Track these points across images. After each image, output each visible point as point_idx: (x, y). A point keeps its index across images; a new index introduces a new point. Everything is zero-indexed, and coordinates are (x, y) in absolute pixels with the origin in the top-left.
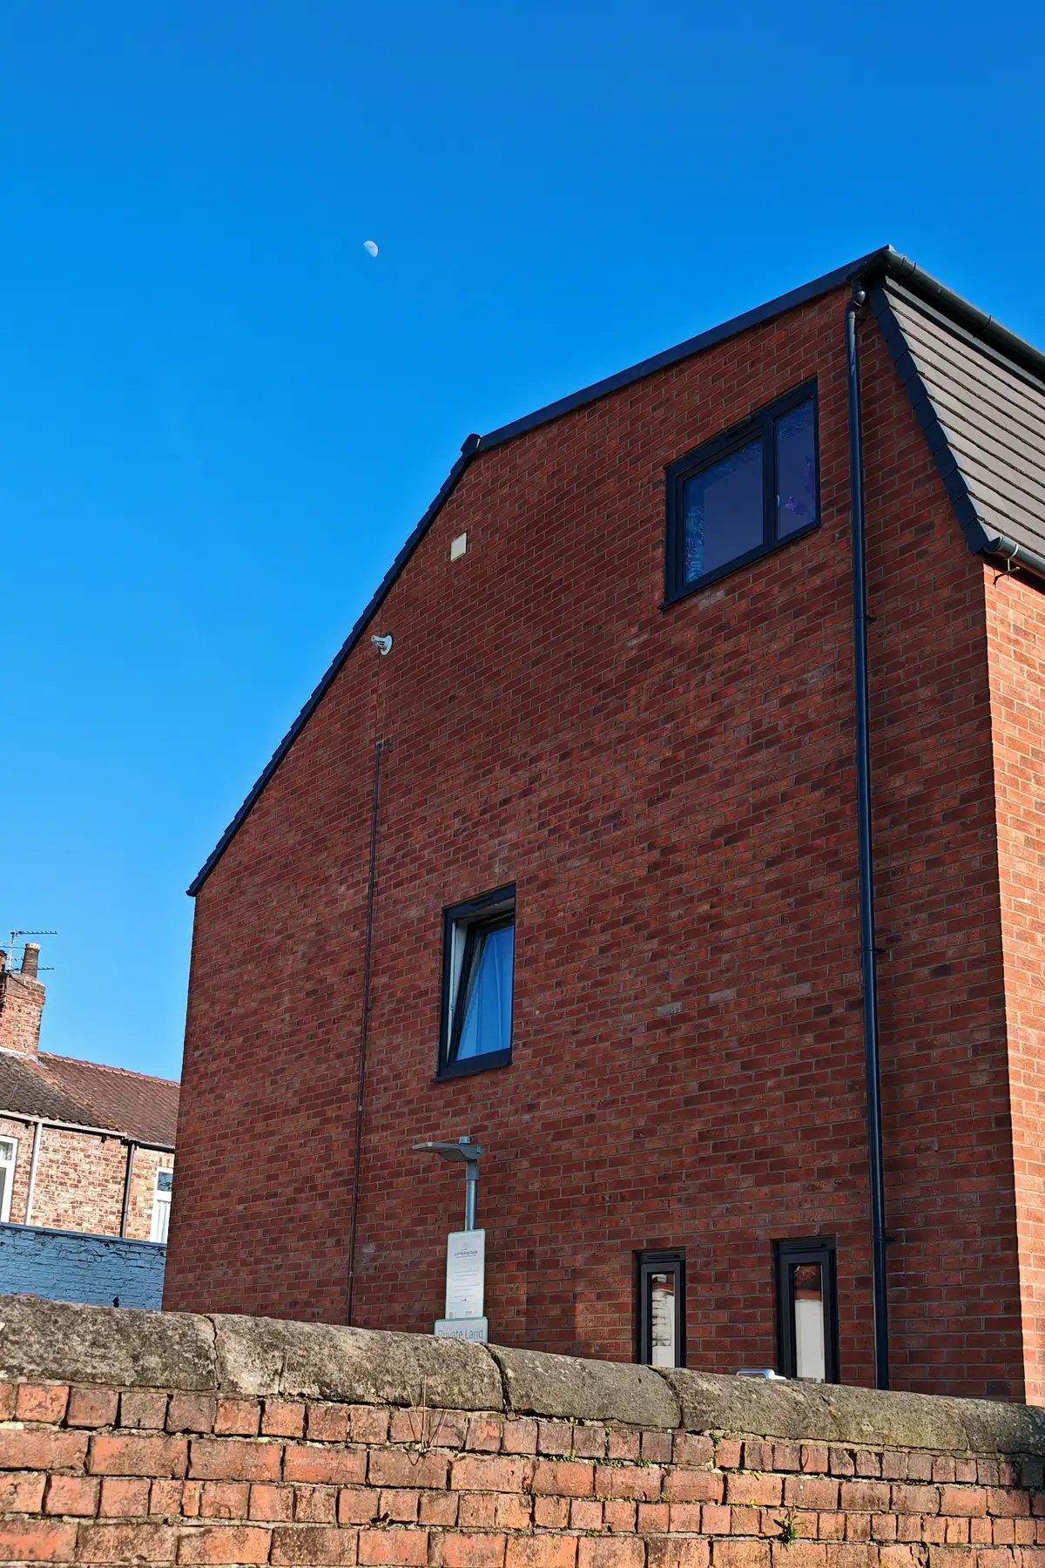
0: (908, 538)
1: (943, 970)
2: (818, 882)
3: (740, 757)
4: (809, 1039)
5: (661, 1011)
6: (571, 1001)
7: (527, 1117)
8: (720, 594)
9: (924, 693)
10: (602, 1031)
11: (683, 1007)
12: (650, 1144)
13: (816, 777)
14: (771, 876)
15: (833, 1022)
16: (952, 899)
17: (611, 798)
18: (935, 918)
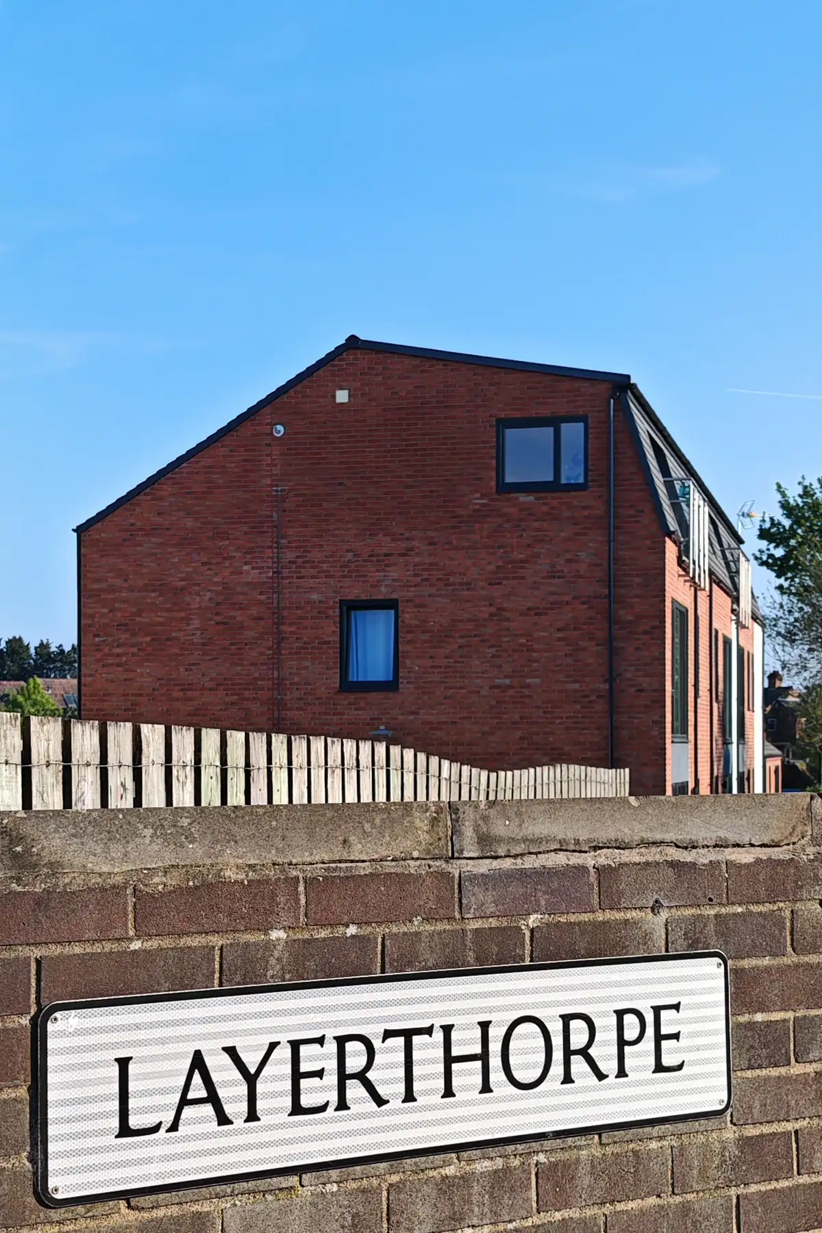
0: (632, 512)
1: (641, 691)
2: (583, 644)
3: (543, 578)
4: (578, 707)
5: (498, 681)
6: (441, 667)
7: (412, 717)
8: (531, 498)
9: (637, 580)
10: (462, 684)
11: (511, 682)
12: (491, 738)
13: (584, 599)
14: (560, 635)
15: (590, 702)
16: (645, 665)
17: (464, 574)
18: (637, 670)
